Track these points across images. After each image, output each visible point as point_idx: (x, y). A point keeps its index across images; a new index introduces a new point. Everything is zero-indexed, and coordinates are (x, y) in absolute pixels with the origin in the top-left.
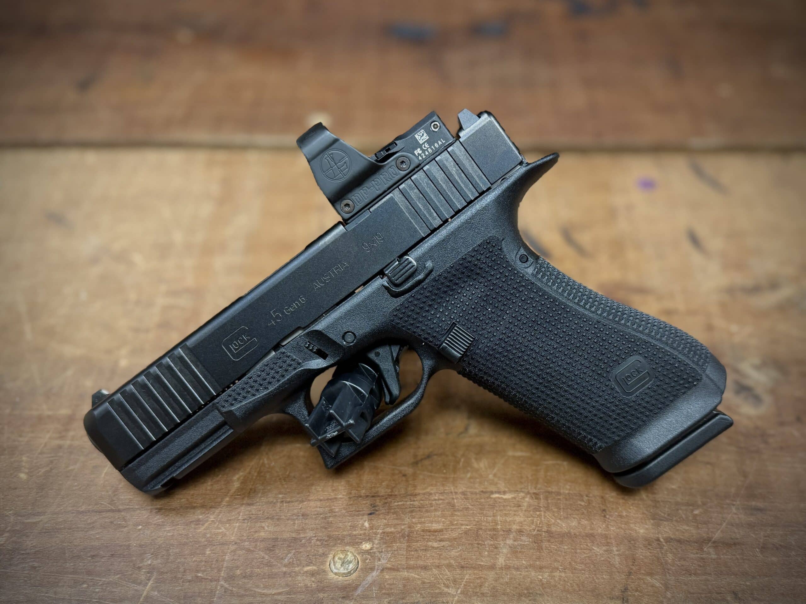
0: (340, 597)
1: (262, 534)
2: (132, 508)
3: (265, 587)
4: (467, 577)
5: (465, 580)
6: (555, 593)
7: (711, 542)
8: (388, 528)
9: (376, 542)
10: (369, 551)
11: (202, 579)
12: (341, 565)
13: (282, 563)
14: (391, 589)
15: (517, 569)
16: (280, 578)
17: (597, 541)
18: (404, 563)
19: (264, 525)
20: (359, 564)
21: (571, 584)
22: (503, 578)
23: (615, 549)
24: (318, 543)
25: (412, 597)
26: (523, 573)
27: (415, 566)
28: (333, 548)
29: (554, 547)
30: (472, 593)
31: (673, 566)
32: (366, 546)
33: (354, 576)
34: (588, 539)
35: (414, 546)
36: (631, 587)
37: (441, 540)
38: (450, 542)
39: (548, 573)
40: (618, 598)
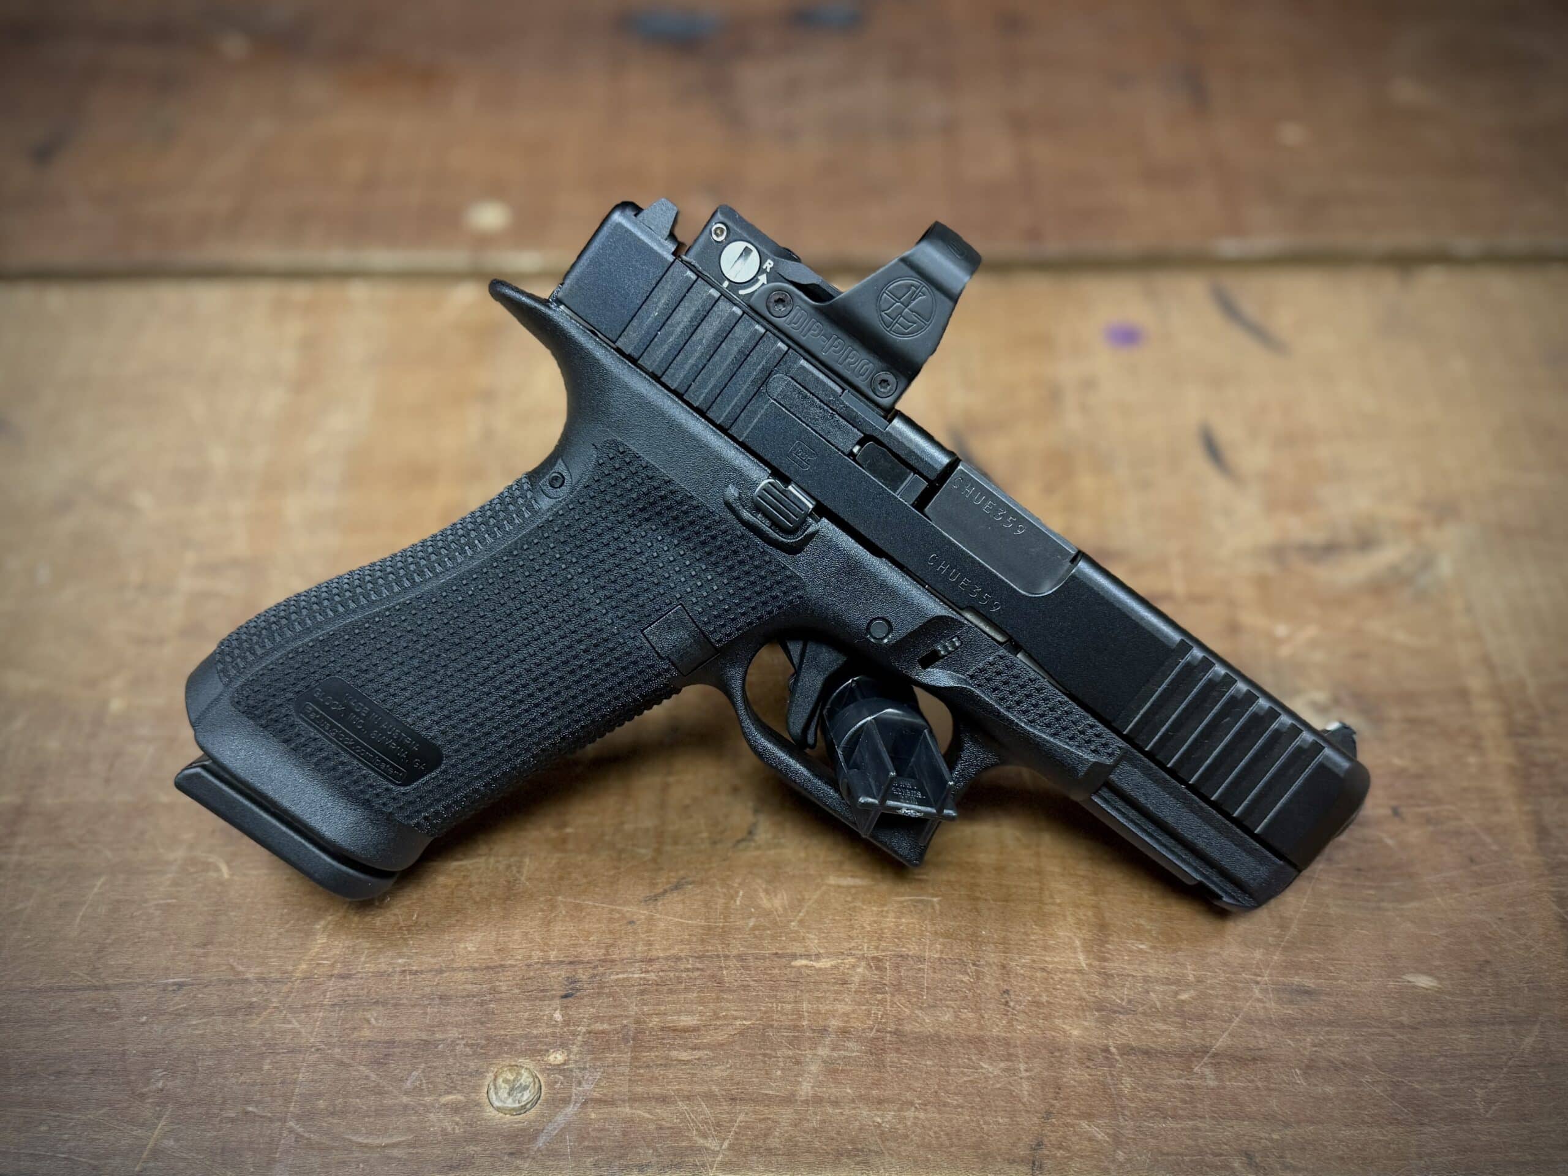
0: (506, 1153)
1: (366, 1033)
2: (129, 983)
3: (369, 1134)
4: (741, 1117)
6: (905, 1150)
7: (1209, 1055)
8: (598, 1024)
9: (575, 1049)
10: (562, 1067)
11: (256, 1116)
12: (509, 1094)
13: (400, 1089)
14: (600, 1139)
15: (836, 1103)
16: (397, 1116)
17: (989, 1051)
18: (625, 1089)
19: (369, 1016)
20: (542, 1091)
21: (935, 1133)
22: (808, 1120)
24: (468, 1050)
25: (639, 1154)
26: (847, 1112)
27: (645, 1096)
28: (495, 1061)
29: (906, 1061)
30: (749, 1148)
31: (1132, 1101)
32: (557, 1057)
33: (532, 1113)
34: (971, 1046)
35: (645, 1059)
36: (1050, 1141)
37: (695, 1048)
38: (712, 1050)
39: (894, 1111)
40: (1023, 1161)
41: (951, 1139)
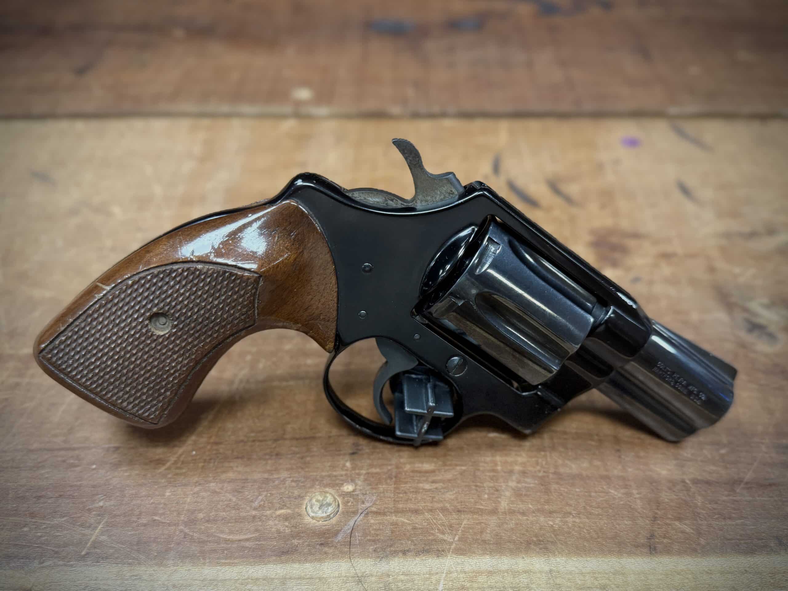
0: (318, 544)
1: (229, 474)
2: (87, 447)
3: (231, 532)
4: (465, 522)
5: (462, 526)
6: (570, 541)
7: (743, 483)
8: (373, 469)
9: (359, 483)
10: (352, 493)
11: (160, 522)
12: (320, 508)
13: (251, 507)
14: (377, 535)
15: (523, 514)
16: (249, 522)
17: (613, 483)
18: (391, 505)
19: (231, 464)
20: (340, 507)
21: (587, 530)
22: (507, 523)
23: (635, 492)
24: (294, 484)
25: (402, 544)
26: (531, 519)
27: (404, 510)
28: (310, 490)
29: (564, 489)
30: (471, 540)
31: (703, 509)
32: (348, 488)
33: (334, 520)
34: (602, 481)
35: (403, 488)
36: (658, 533)
37: (434, 482)
38: (444, 483)
39: (560, 518)
40: (643, 545)
41: (597, 534)
